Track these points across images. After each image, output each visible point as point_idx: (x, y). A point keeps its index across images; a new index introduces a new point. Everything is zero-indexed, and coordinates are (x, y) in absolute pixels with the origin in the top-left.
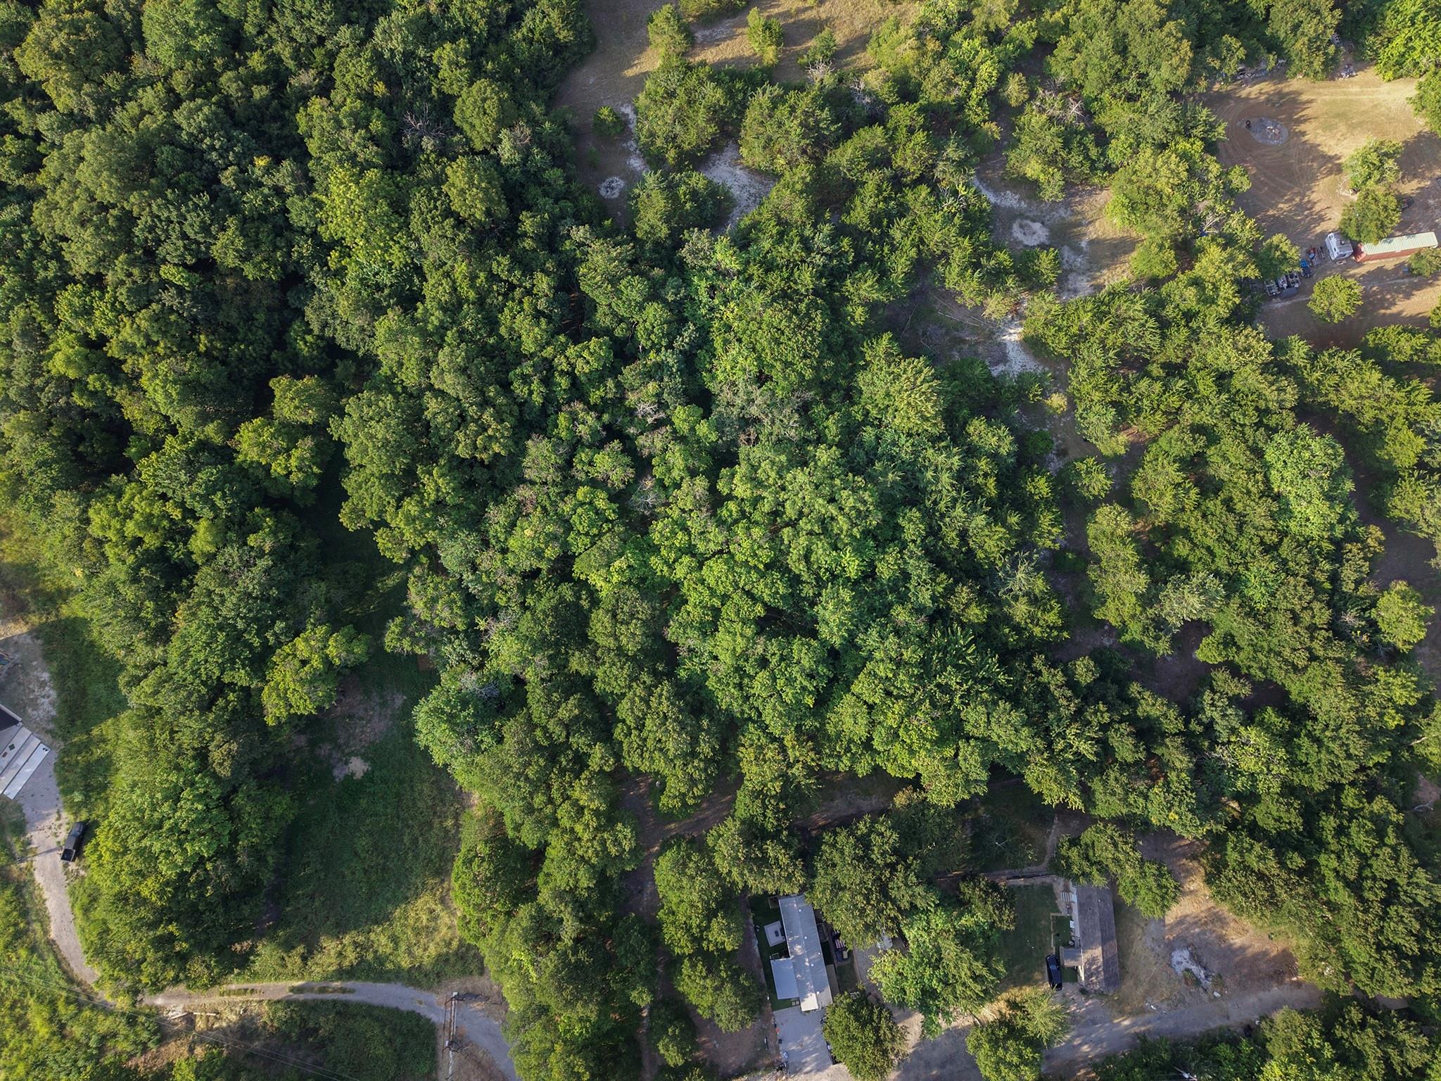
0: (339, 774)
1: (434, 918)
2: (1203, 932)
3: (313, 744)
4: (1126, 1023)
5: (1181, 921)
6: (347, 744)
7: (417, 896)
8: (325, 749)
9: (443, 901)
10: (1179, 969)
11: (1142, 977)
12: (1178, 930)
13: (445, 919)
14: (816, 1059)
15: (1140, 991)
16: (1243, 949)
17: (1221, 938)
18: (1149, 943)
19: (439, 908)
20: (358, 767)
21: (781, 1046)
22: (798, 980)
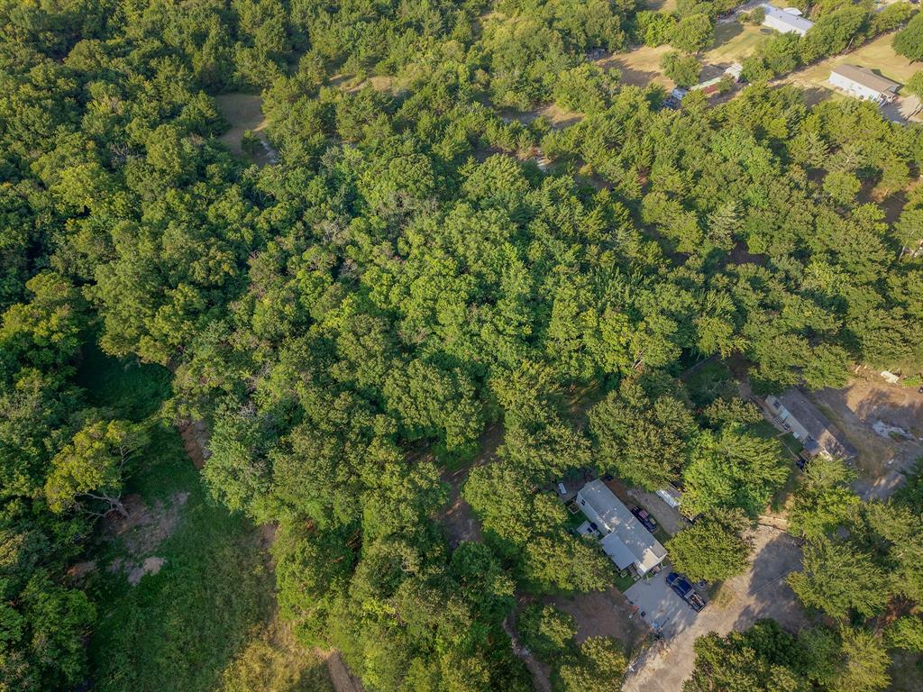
0: (134, 579)
1: (267, 662)
2: (879, 407)
3: (102, 565)
4: (883, 482)
5: (861, 406)
6: (138, 551)
7: (243, 648)
8: (115, 565)
9: (271, 642)
10: (885, 434)
11: (867, 450)
12: (864, 413)
13: (279, 660)
14: (682, 617)
15: (873, 459)
16: (912, 406)
17: (894, 405)
18: (854, 428)
19: (270, 650)
20: (153, 564)
21: (647, 619)
22: (628, 545)
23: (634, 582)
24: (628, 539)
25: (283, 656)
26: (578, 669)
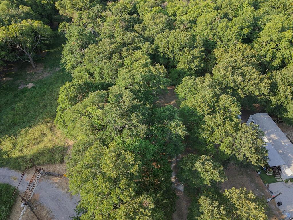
0: (21, 87)
7: (37, 124)
19: (48, 131)
20: (30, 85)
21: (282, 208)
22: (280, 154)
23: (277, 182)
24: (281, 149)
25: (52, 136)
26: (216, 203)
